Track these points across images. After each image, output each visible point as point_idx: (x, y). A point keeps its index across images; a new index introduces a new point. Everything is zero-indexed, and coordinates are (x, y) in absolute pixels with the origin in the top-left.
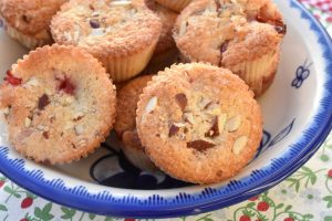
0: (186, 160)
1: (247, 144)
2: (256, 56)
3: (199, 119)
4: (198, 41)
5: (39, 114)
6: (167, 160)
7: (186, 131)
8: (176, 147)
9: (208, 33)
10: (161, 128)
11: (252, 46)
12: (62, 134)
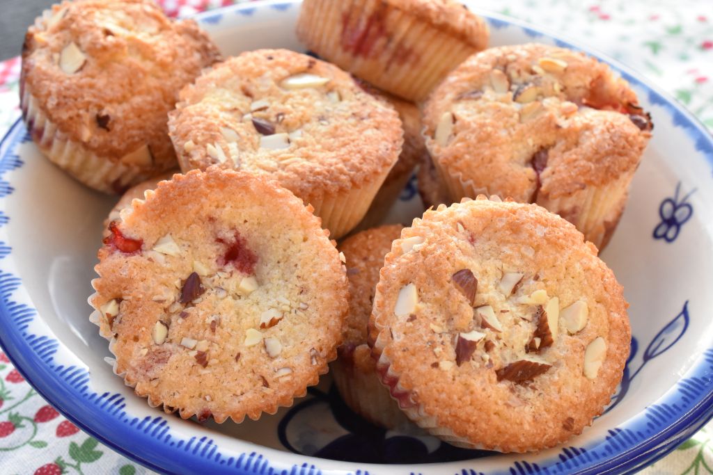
0: (501, 407)
1: (609, 356)
2: (609, 176)
3: (508, 318)
4: (487, 153)
5: (184, 315)
6: (462, 414)
7: (488, 346)
8: (477, 384)
9: (503, 134)
10: (438, 350)
11: (597, 156)
12: (238, 357)
